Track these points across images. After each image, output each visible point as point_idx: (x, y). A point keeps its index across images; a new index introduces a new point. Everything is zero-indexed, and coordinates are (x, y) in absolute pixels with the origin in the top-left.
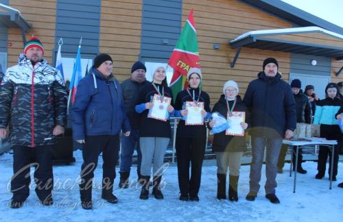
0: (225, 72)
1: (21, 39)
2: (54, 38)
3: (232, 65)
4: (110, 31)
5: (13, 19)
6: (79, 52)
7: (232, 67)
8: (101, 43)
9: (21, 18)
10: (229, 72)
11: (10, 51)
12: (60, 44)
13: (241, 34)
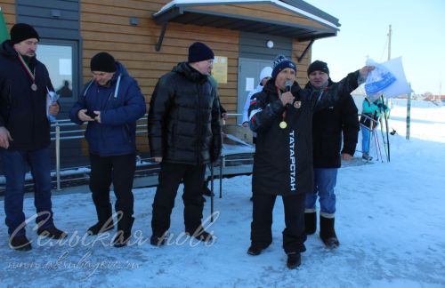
0: (149, 57)
3: (158, 46)
7: (158, 49)
10: (154, 57)
13: (165, 4)
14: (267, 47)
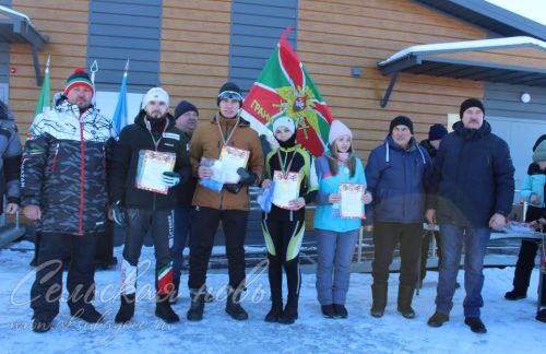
0: (372, 114)
1: (31, 62)
2: (84, 60)
3: (384, 102)
4: (178, 46)
5: (17, 30)
6: (124, 83)
7: (383, 106)
8: (163, 68)
9: (30, 27)
10: (378, 114)
11: (14, 81)
12: (94, 69)
13: (398, 51)
14: (521, 102)
